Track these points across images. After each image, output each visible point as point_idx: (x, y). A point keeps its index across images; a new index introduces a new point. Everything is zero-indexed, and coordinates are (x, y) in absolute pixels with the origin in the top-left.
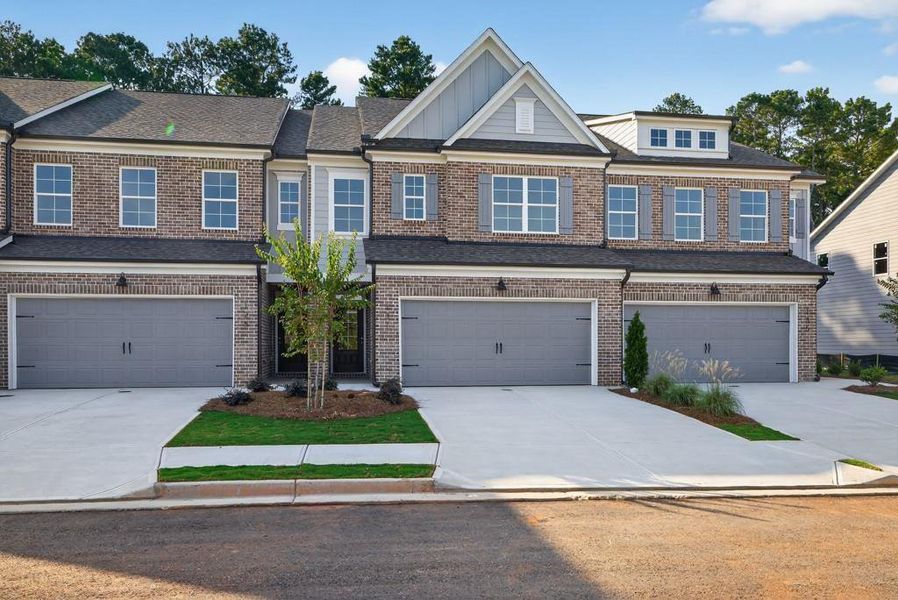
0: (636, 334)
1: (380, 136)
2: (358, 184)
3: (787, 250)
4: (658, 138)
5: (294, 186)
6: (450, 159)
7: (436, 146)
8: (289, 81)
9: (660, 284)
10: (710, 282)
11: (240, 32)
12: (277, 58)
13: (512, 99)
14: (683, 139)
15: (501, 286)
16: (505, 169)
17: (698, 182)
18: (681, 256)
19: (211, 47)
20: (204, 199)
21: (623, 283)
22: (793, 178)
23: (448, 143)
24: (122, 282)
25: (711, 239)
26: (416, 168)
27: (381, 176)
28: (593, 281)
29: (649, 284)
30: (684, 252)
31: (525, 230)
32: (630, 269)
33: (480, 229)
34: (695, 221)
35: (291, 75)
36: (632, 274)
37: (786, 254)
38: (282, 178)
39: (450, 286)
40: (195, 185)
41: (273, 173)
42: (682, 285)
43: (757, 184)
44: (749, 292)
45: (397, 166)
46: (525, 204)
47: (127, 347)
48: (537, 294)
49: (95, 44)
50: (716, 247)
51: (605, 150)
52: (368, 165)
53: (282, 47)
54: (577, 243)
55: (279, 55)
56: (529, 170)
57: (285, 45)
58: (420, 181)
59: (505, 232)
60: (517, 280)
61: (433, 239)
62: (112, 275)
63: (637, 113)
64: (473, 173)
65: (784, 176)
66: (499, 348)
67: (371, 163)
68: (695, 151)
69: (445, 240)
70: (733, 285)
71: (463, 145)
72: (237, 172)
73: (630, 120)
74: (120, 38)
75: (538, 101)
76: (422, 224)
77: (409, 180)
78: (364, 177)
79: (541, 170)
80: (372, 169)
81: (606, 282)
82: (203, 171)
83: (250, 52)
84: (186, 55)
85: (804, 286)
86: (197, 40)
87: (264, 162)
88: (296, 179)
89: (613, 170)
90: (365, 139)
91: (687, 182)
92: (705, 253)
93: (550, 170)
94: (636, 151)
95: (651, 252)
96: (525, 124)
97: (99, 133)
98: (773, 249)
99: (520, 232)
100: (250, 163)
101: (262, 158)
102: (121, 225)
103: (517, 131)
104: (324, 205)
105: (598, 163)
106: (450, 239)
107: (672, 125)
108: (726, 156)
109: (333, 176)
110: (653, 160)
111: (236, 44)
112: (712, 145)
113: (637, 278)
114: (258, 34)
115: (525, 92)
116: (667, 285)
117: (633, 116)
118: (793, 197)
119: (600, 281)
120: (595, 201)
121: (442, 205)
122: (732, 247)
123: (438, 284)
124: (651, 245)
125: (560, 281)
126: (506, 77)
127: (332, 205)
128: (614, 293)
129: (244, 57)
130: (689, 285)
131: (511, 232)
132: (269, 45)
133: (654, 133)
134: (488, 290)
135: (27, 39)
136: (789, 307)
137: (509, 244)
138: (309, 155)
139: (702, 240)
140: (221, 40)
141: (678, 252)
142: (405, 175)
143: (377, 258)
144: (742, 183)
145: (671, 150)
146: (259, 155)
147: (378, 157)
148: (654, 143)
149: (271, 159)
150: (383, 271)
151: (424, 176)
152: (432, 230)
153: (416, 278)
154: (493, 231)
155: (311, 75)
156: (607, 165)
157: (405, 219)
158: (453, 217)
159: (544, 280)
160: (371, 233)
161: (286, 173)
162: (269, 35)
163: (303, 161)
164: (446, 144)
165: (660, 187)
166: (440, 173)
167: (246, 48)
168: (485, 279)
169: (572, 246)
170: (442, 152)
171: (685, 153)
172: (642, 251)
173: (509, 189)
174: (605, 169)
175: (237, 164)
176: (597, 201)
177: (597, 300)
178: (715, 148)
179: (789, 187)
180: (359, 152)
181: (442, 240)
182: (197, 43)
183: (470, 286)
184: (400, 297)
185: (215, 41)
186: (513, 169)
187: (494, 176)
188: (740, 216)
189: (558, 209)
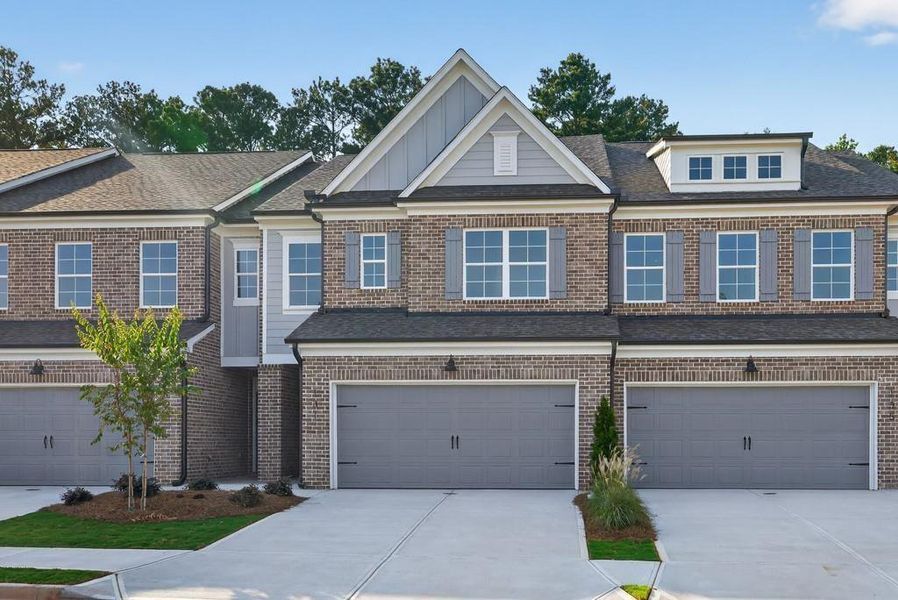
1: (327, 192)
3: (882, 310)
4: (700, 168)
5: (252, 254)
6: (410, 213)
7: (390, 198)
9: (675, 359)
10: (746, 355)
11: (373, 69)
13: (488, 134)
14: (736, 167)
15: (451, 366)
16: (479, 221)
17: (750, 224)
18: (719, 323)
19: (342, 89)
20: (142, 275)
21: (612, 360)
22: (892, 211)
23: (406, 194)
24: (38, 370)
25: (770, 298)
26: (374, 226)
27: (333, 238)
28: (572, 357)
29: (661, 360)
30: (730, 317)
31: (506, 296)
33: (448, 297)
34: (746, 275)
36: (619, 348)
37: (879, 315)
38: (239, 246)
39: (390, 367)
40: (131, 258)
42: (706, 360)
43: (835, 222)
44: (803, 368)
45: (353, 227)
46: (506, 264)
47: (48, 442)
48: (498, 375)
49: (214, 99)
50: (777, 309)
51: (606, 190)
52: (319, 226)
54: (573, 309)
56: (510, 221)
58: (380, 241)
59: (479, 299)
60: (472, 357)
61: (395, 310)
62: (30, 362)
64: (439, 229)
65: (879, 209)
67: (323, 223)
68: (752, 182)
69: (408, 314)
70: (780, 359)
71: (424, 195)
72: (176, 242)
73: (662, 151)
74: (245, 89)
75: (522, 134)
76: (379, 293)
77: (368, 241)
78: (316, 239)
79: (525, 220)
80: (323, 229)
81: (591, 358)
82: (142, 243)
83: (384, 91)
84: (312, 104)
85: (887, 359)
86: (327, 83)
87: (208, 228)
88: (253, 246)
89: (626, 214)
90: (310, 195)
91: (733, 224)
92: (759, 316)
93: (534, 219)
94: (670, 188)
95: (682, 317)
96: (506, 164)
98: (861, 309)
99: (497, 299)
100: (190, 231)
101: (202, 224)
102: (57, 307)
103: (495, 174)
105: (602, 207)
106: (410, 310)
107: (719, 151)
108: (797, 187)
109: (289, 239)
110: (686, 198)
111: (366, 86)
112: (777, 173)
113: (627, 352)
114: (394, 70)
115: (505, 123)
116: (685, 360)
117: (664, 143)
118: (892, 236)
119: (582, 357)
120: (596, 255)
121: (404, 274)
122: (801, 308)
124: (686, 310)
125: (528, 358)
126: (485, 102)
127: (286, 275)
128: (601, 373)
130: (717, 360)
131: (486, 299)
132: (408, 82)
133: (694, 162)
134: (435, 371)
135: (151, 99)
136: (869, 387)
137: (482, 314)
138: (256, 218)
139: (756, 300)
140: (353, 81)
141: (720, 317)
142: (362, 235)
143: (303, 337)
144: (814, 222)
145: (718, 183)
146: (199, 222)
147: (330, 215)
148: (694, 175)
149: (215, 225)
150: (308, 351)
151: (385, 235)
152: (394, 300)
153: (350, 358)
154: (465, 298)
156: (613, 210)
157: (363, 287)
158: (416, 283)
159: (508, 357)
160: (322, 307)
161: (235, 241)
162: (407, 68)
163: (255, 225)
164: (402, 195)
165: (693, 236)
166: (403, 229)
167: (377, 86)
168: (433, 358)
169: (566, 313)
170: (399, 205)
171: (736, 186)
172: (671, 317)
173: (485, 246)
174: (611, 214)
175: (176, 232)
176: (600, 255)
177: (578, 381)
178: (780, 176)
179: (886, 223)
180: (307, 212)
181: (402, 311)
182: (327, 87)
183: (414, 366)
184: (331, 382)
185: (345, 82)
186: (489, 221)
187: (465, 231)
188: (813, 265)
189: (548, 268)
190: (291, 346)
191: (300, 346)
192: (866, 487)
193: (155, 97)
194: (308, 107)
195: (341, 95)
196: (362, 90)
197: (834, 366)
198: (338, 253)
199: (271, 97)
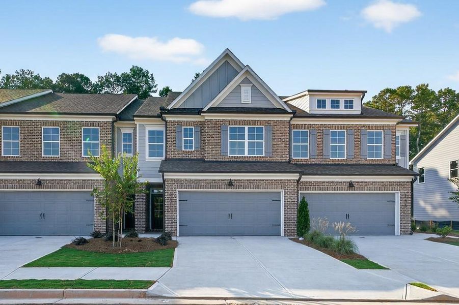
0: (303, 209)
1: (169, 107)
2: (160, 133)
3: (395, 163)
4: (321, 104)
5: (130, 135)
6: (206, 118)
7: (199, 112)
8: (153, 92)
10: (349, 180)
11: (131, 70)
12: (148, 81)
13: (239, 86)
14: (335, 104)
15: (231, 184)
16: (235, 122)
17: (343, 127)
18: (332, 167)
19: (118, 77)
20: (83, 142)
21: (298, 181)
22: (398, 123)
23: (205, 109)
24: (39, 183)
25: (351, 157)
26: (188, 123)
27: (170, 127)
28: (281, 180)
29: (314, 182)
30: (335, 165)
31: (246, 154)
32: (302, 174)
33: (222, 154)
34: (341, 148)
35: (154, 89)
36: (302, 176)
37: (394, 165)
38: (124, 131)
39: (203, 184)
40: (78, 135)
41: (119, 128)
42: (333, 182)
43: (377, 127)
44: (371, 186)
45: (179, 123)
46: (246, 141)
47: (43, 216)
48: (250, 188)
50: (354, 162)
51: (289, 110)
52: (164, 123)
53: (150, 76)
54: (275, 160)
55: (149, 80)
56: (248, 123)
57: (152, 75)
58: (191, 130)
59: (235, 156)
60: (239, 180)
61: (198, 160)
62: (35, 180)
63: (309, 91)
64: (218, 126)
65: (393, 122)
66: (230, 216)
67: (166, 121)
68: (342, 110)
69: (204, 162)
70: (362, 182)
71: (212, 110)
72: (99, 128)
73: (305, 95)
75: (254, 86)
76: (192, 152)
77: (186, 130)
78: (163, 129)
79: (255, 122)
80: (166, 124)
81: (289, 180)
82: (82, 128)
83: (136, 79)
84: (106, 81)
85: (404, 182)
86: (111, 74)
87: (113, 122)
88: (131, 131)
89: (296, 121)
90: (162, 109)
91: (337, 127)
92: (347, 165)
93: (259, 122)
94: (308, 112)
95: (316, 165)
96: (246, 98)
97: (33, 110)
99: (243, 156)
100: (105, 123)
101: (111, 120)
102: (43, 156)
103: (242, 102)
104: (144, 144)
105: (286, 118)
106: (206, 160)
107: (328, 97)
108: (359, 113)
109: (148, 129)
111: (128, 76)
112: (351, 107)
113: (305, 178)
114: (139, 70)
115: (246, 81)
116: (324, 182)
117: (307, 93)
118: (399, 134)
119: (285, 180)
120: (284, 138)
122: (363, 162)
123: (197, 183)
124: (318, 162)
125: (263, 180)
126: (237, 73)
127: (147, 144)
128: (293, 187)
129: (133, 81)
130: (337, 182)
131: (239, 156)
132: (144, 75)
133: (319, 101)
134: (224, 186)
136: (395, 194)
137: (237, 162)
138: (135, 118)
139: (345, 158)
140: (122, 74)
141: (331, 165)
142: (183, 127)
143: (164, 170)
144: (368, 127)
145: (328, 110)
146: (110, 119)
147: (170, 118)
148: (319, 107)
149: (116, 121)
150: (169, 176)
151: (193, 127)
152: (197, 155)
153: (186, 180)
154: (229, 155)
155: (164, 89)
156: (291, 119)
157: (183, 150)
158: (208, 148)
159: (254, 180)
160: (166, 158)
161: (125, 129)
162: (144, 70)
163: (133, 122)
165: (321, 130)
166: (202, 125)
167: (133, 77)
168: (223, 180)
169: (272, 162)
170: (202, 114)
171: (335, 111)
172: (312, 165)
173: (238, 133)
174: (290, 121)
175: (99, 124)
176: (286, 138)
177: (283, 190)
178: (353, 108)
179: (396, 128)
180: (160, 116)
181: (203, 160)
182: (112, 76)
183: (214, 184)
184: (177, 190)
185: (119, 74)
186: (240, 122)
187: (229, 126)
188: (367, 144)
189: (264, 143)
190: (161, 174)
191: (165, 174)
192: (394, 235)
193: (39, 77)
194: (104, 83)
195: (118, 79)
197: (384, 185)
198: (173, 135)
199: (88, 79)
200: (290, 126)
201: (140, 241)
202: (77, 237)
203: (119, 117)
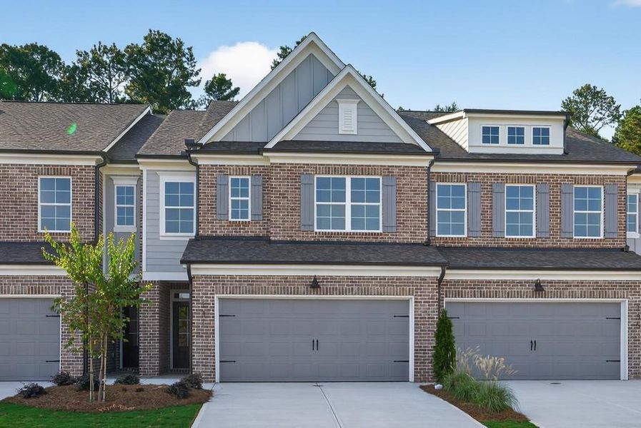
0: (444, 329)
1: (204, 141)
2: (186, 186)
3: (623, 246)
4: (490, 135)
5: (130, 190)
6: (272, 161)
7: (257, 148)
8: (193, 84)
9: (482, 281)
11: (146, 38)
12: (182, 62)
13: (334, 101)
14: (516, 135)
15: (315, 285)
16: (328, 169)
17: (529, 179)
18: (509, 253)
19: (118, 53)
20: (40, 204)
21: (440, 280)
22: (630, 173)
23: (270, 146)
25: (544, 235)
26: (240, 170)
27: (207, 178)
28: (409, 278)
29: (471, 281)
30: (515, 249)
31: (348, 229)
32: (445, 266)
33: (302, 228)
34: (526, 217)
35: (194, 79)
36: (447, 272)
37: (622, 250)
38: (118, 182)
39: (264, 284)
40: (31, 190)
41: (109, 179)
42: (505, 282)
43: (591, 179)
44: (575, 289)
45: (223, 170)
46: (348, 204)
48: (352, 292)
50: (549, 244)
51: (427, 149)
52: (194, 168)
53: (187, 51)
54: (401, 241)
55: (184, 59)
56: (352, 170)
57: (190, 49)
58: (245, 182)
59: (327, 231)
60: (330, 278)
61: (257, 238)
63: (467, 111)
64: (296, 174)
65: (621, 171)
66: (315, 345)
67: (198, 166)
68: (528, 146)
69: (270, 242)
70: (559, 282)
71: (284, 147)
72: (71, 177)
73: (461, 118)
74: (34, 48)
75: (361, 102)
76: (245, 224)
77: (235, 182)
78: (192, 179)
79: (364, 170)
80: (198, 172)
81: (424, 279)
82: (39, 177)
83: (156, 57)
84: (95, 61)
85: (634, 282)
86: (105, 47)
87: (97, 167)
88: (132, 183)
89: (440, 168)
90: (190, 143)
91: (518, 178)
92: (536, 249)
94: (467, 149)
95: (480, 248)
96: (348, 125)
98: (609, 245)
99: (342, 231)
100: (82, 169)
101: (94, 164)
103: (340, 133)
104: (156, 207)
105: (423, 162)
106: (272, 238)
107: (503, 123)
108: (561, 152)
109: (164, 179)
110: (482, 157)
111: (140, 51)
112: (546, 141)
113: (451, 275)
114: (162, 40)
115: (348, 93)
116: (489, 282)
117: (463, 114)
118: (630, 191)
119: (417, 278)
120: (418, 199)
121: (266, 206)
122: (566, 244)
123: (253, 283)
124: (483, 243)
125: (375, 278)
126: (330, 78)
127: (163, 208)
128: (431, 292)
129: (150, 62)
130: (513, 282)
131: (333, 231)
132: (174, 50)
133: (486, 130)
134: (302, 289)
136: (619, 303)
138: (139, 160)
139: (534, 236)
140: (128, 47)
141: (508, 249)
142: (230, 177)
143: (193, 259)
144: (577, 180)
145: (503, 146)
146: (91, 161)
147: (204, 160)
148: (486, 140)
149: (104, 165)
150: (199, 270)
151: (249, 177)
152: (257, 230)
153: (231, 277)
154: (316, 230)
155: (215, 77)
156: (432, 163)
157: (230, 219)
158: (277, 217)
159: (359, 278)
160: (197, 234)
161: (120, 177)
162: (174, 39)
163: (136, 166)
164: (266, 147)
165: (489, 186)
166: (265, 174)
167: (149, 54)
168: (299, 277)
169: (395, 244)
170: (264, 154)
171: (516, 149)
172: (471, 248)
173: (332, 189)
174: (429, 168)
175: (70, 170)
176: (421, 199)
177: (413, 297)
178: (548, 144)
179: (626, 182)
180: (185, 156)
181: (266, 239)
182: (106, 51)
183: (285, 284)
184: (215, 296)
185: (121, 48)
186: (336, 169)
187: (316, 176)
188: (574, 212)
189: (381, 208)
190: (185, 266)
191: (192, 266)
192: (619, 379)
194: (90, 66)
195: (118, 57)
196: (135, 55)
197: (600, 288)
198: (208, 191)
199: (55, 56)
200: (430, 177)
201: (140, 390)
202: (27, 384)
203: (110, 158)
